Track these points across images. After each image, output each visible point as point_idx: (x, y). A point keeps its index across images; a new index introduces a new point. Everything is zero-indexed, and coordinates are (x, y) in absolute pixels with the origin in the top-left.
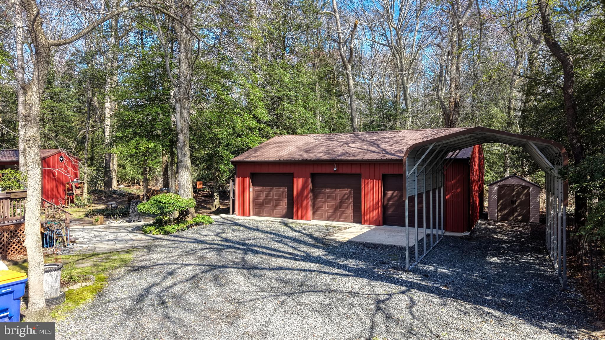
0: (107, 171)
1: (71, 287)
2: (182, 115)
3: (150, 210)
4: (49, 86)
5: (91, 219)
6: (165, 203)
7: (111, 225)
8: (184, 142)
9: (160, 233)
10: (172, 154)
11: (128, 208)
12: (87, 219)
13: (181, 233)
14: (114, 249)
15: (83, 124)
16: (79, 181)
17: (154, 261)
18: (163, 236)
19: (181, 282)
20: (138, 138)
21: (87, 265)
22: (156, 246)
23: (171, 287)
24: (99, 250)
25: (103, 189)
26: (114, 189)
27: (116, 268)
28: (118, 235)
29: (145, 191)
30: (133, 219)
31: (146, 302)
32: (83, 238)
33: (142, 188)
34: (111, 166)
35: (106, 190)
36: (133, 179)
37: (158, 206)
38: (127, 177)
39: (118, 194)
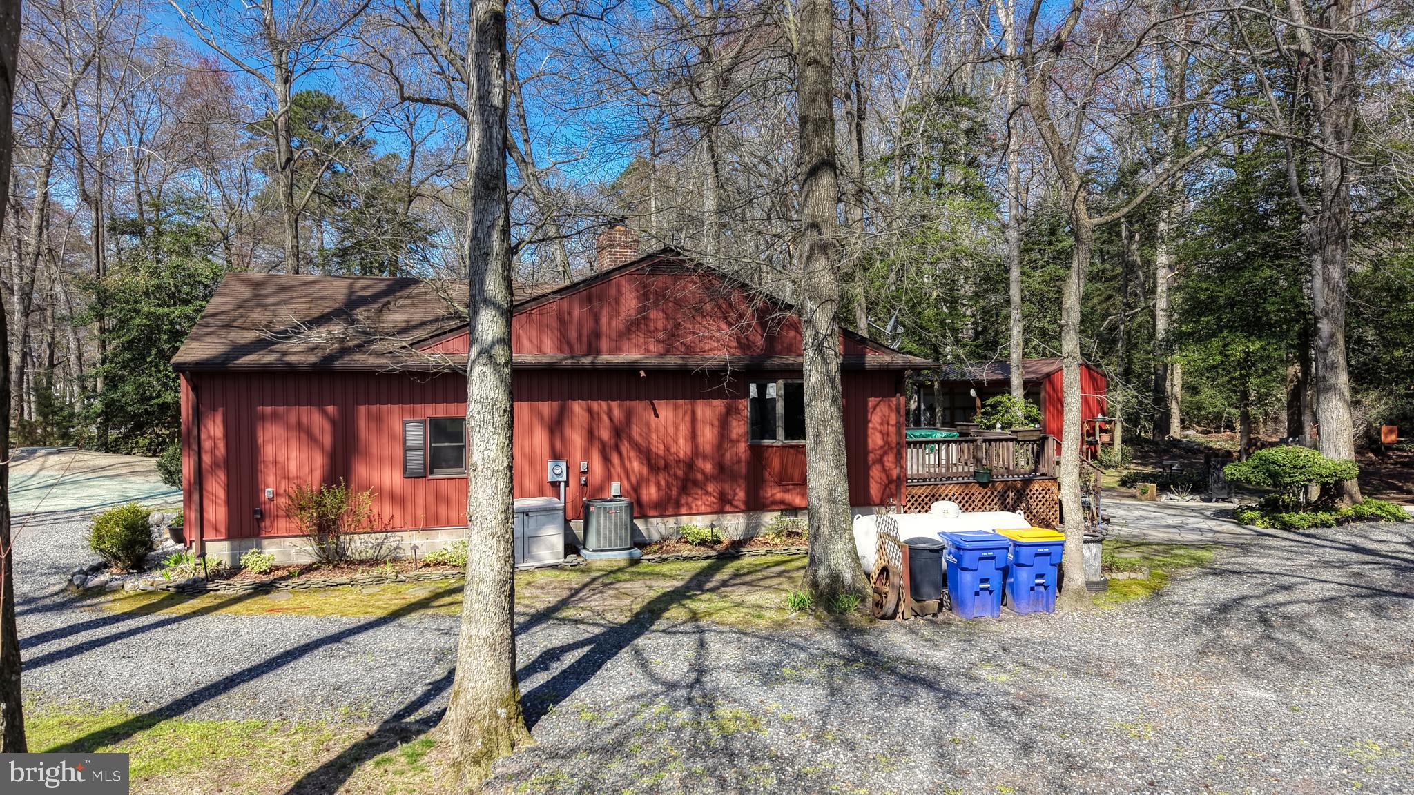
0: (1160, 398)
1: (1114, 575)
2: (1326, 280)
3: (1252, 477)
4: (1053, 238)
5: (1132, 491)
6: (1284, 465)
7: (1171, 503)
8: (1332, 335)
9: (1273, 526)
10: (1305, 362)
11: (1205, 473)
12: (1123, 489)
13: (1320, 531)
14: (1179, 541)
15: (1110, 303)
16: (1107, 418)
17: (1256, 567)
18: (1279, 531)
19: (1305, 601)
20: (1225, 333)
21: (1133, 556)
22: (1261, 546)
23: (1281, 604)
24: (1150, 539)
25: (1150, 435)
26: (1175, 436)
27: (1183, 566)
28: (1185, 520)
29: (1244, 441)
30: (1214, 495)
31: (1233, 615)
32: (1122, 517)
33: (1238, 437)
34: (1169, 389)
35: (1157, 439)
36: (1218, 416)
37: (1268, 470)
38: (1203, 413)
39: (1183, 449)
